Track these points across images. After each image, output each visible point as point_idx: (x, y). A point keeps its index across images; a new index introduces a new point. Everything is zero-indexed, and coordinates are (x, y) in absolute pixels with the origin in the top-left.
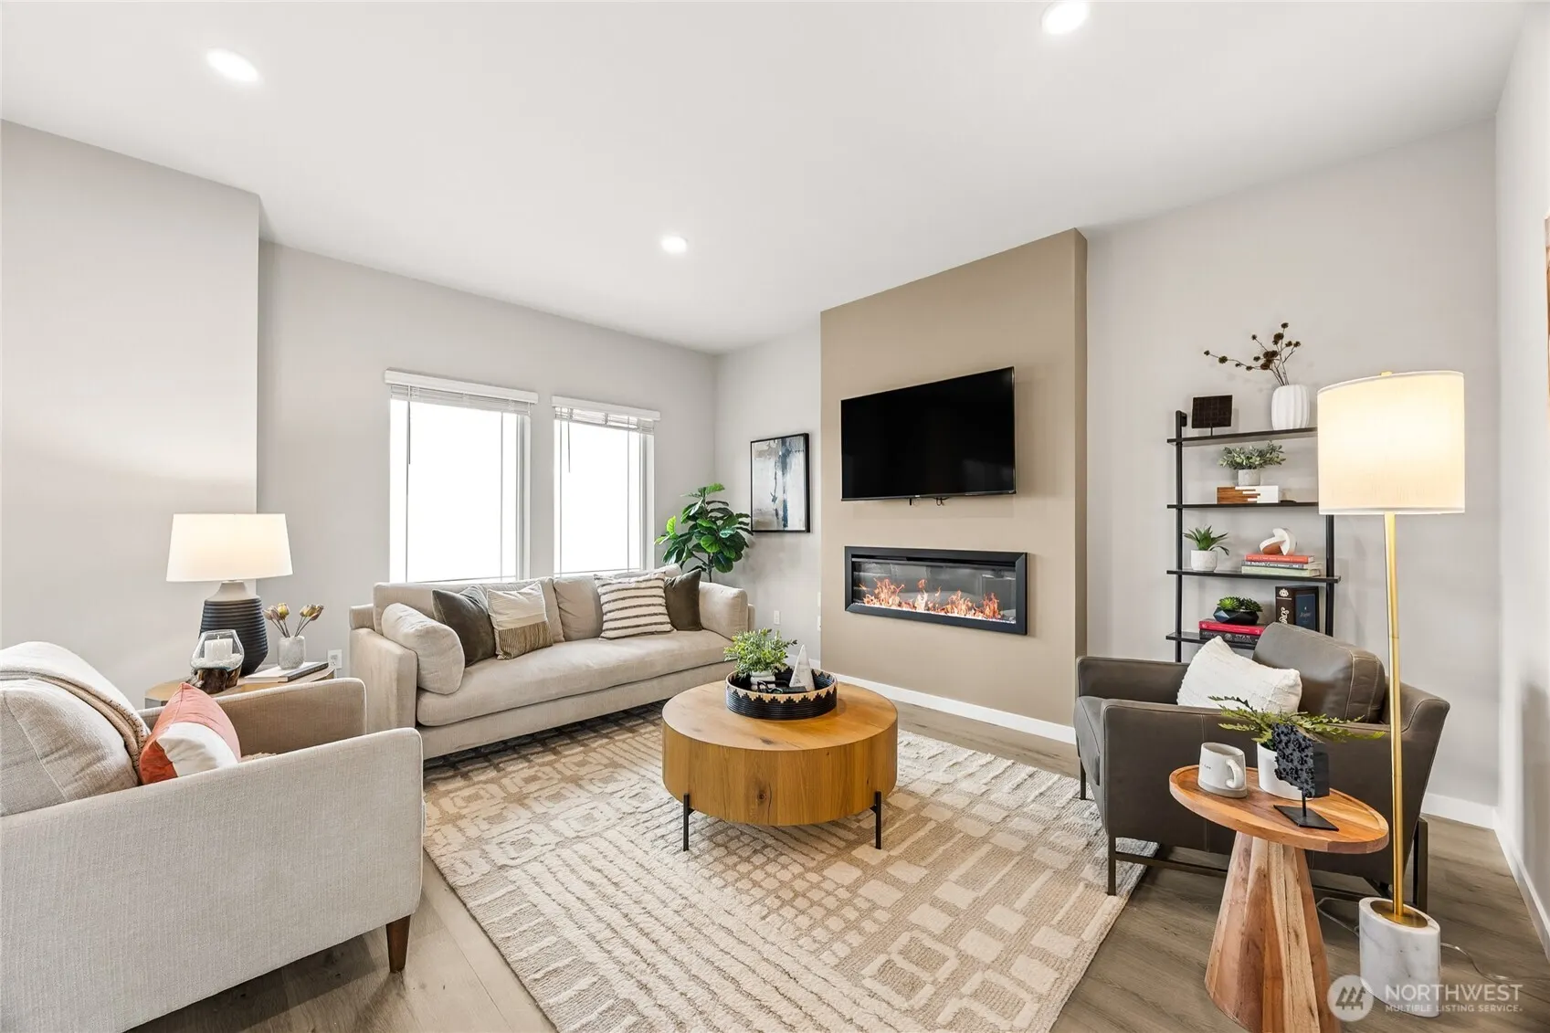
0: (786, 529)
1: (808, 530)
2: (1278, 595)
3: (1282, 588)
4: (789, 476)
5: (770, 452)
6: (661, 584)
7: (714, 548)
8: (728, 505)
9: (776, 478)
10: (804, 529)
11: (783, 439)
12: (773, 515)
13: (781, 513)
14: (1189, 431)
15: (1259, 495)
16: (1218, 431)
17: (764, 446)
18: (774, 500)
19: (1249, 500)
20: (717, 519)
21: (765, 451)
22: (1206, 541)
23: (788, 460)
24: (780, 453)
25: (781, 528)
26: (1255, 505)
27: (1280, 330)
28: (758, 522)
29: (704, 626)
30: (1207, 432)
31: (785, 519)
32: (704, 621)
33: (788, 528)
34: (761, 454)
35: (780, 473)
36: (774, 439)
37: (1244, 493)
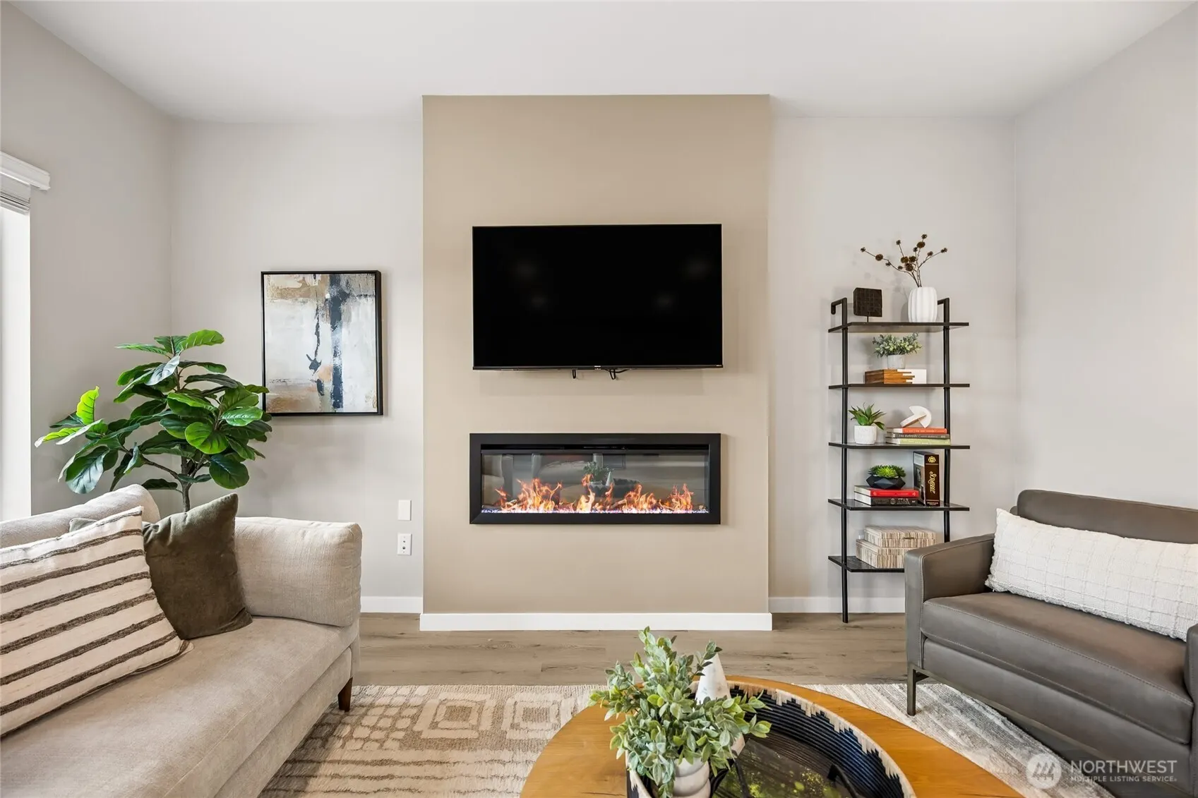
0: (339, 410)
1: (380, 412)
2: (926, 461)
3: (930, 456)
4: (344, 333)
5: (305, 293)
6: (137, 543)
7: (215, 445)
8: (223, 368)
9: (317, 333)
10: (375, 410)
11: (334, 276)
12: (310, 389)
13: (329, 386)
14: (852, 318)
15: (914, 377)
16: (874, 319)
17: (293, 282)
18: (315, 365)
19: (908, 381)
20: (211, 393)
21: (295, 290)
22: (868, 418)
23: (343, 307)
24: (328, 296)
25: (330, 409)
26: (911, 385)
27: (921, 240)
28: (277, 401)
29: (258, 611)
30: (863, 319)
31: (337, 396)
32: (253, 601)
33: (345, 409)
34: (284, 294)
35: (325, 327)
36: (315, 273)
37: (904, 375)
